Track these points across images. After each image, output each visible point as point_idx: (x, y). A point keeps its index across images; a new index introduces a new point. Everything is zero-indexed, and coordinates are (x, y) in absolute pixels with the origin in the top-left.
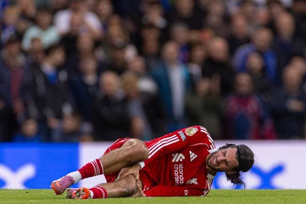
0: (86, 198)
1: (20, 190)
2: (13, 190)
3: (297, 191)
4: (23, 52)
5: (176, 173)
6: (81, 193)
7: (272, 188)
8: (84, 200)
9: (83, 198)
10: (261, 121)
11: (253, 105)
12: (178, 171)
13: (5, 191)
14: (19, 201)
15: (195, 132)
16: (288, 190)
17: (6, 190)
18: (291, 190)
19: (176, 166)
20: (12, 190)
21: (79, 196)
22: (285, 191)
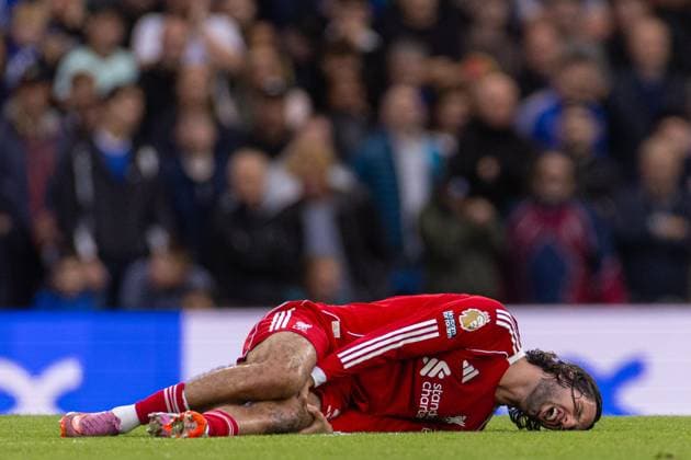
0: (197, 435)
1: (48, 417)
2: (34, 417)
3: (674, 419)
4: (54, 104)
5: (424, 401)
6: (187, 424)
7: (618, 412)
8: (194, 439)
9: (191, 436)
10: (592, 263)
11: (574, 226)
12: (430, 397)
13: (13, 420)
14: (45, 443)
15: (481, 324)
16: (654, 417)
17: (18, 416)
18: (660, 418)
19: (427, 387)
20: (28, 416)
21: (181, 432)
22: (646, 418)
